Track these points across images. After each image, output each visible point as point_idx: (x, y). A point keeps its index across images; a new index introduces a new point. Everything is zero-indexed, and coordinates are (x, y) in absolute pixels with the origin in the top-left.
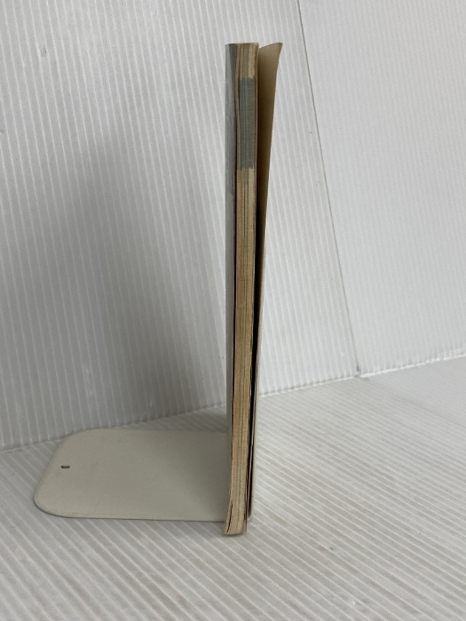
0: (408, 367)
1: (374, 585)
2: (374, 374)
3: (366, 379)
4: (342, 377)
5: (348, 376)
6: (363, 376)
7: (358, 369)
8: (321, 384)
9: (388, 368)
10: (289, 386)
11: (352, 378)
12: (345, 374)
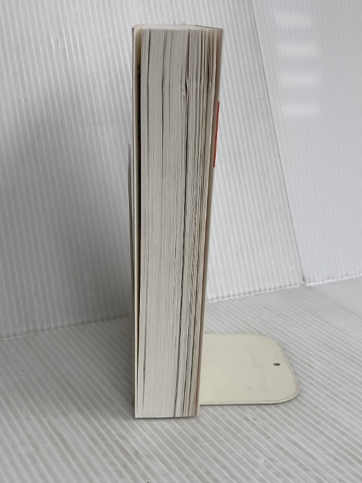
0: (345, 278)
1: (281, 449)
2: (316, 283)
3: (310, 287)
4: (290, 285)
5: (295, 284)
6: (308, 285)
7: (304, 279)
8: (273, 290)
9: (328, 278)
10: (247, 291)
11: (298, 286)
12: (293, 283)
